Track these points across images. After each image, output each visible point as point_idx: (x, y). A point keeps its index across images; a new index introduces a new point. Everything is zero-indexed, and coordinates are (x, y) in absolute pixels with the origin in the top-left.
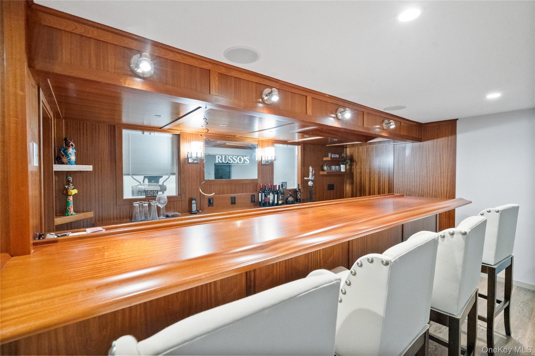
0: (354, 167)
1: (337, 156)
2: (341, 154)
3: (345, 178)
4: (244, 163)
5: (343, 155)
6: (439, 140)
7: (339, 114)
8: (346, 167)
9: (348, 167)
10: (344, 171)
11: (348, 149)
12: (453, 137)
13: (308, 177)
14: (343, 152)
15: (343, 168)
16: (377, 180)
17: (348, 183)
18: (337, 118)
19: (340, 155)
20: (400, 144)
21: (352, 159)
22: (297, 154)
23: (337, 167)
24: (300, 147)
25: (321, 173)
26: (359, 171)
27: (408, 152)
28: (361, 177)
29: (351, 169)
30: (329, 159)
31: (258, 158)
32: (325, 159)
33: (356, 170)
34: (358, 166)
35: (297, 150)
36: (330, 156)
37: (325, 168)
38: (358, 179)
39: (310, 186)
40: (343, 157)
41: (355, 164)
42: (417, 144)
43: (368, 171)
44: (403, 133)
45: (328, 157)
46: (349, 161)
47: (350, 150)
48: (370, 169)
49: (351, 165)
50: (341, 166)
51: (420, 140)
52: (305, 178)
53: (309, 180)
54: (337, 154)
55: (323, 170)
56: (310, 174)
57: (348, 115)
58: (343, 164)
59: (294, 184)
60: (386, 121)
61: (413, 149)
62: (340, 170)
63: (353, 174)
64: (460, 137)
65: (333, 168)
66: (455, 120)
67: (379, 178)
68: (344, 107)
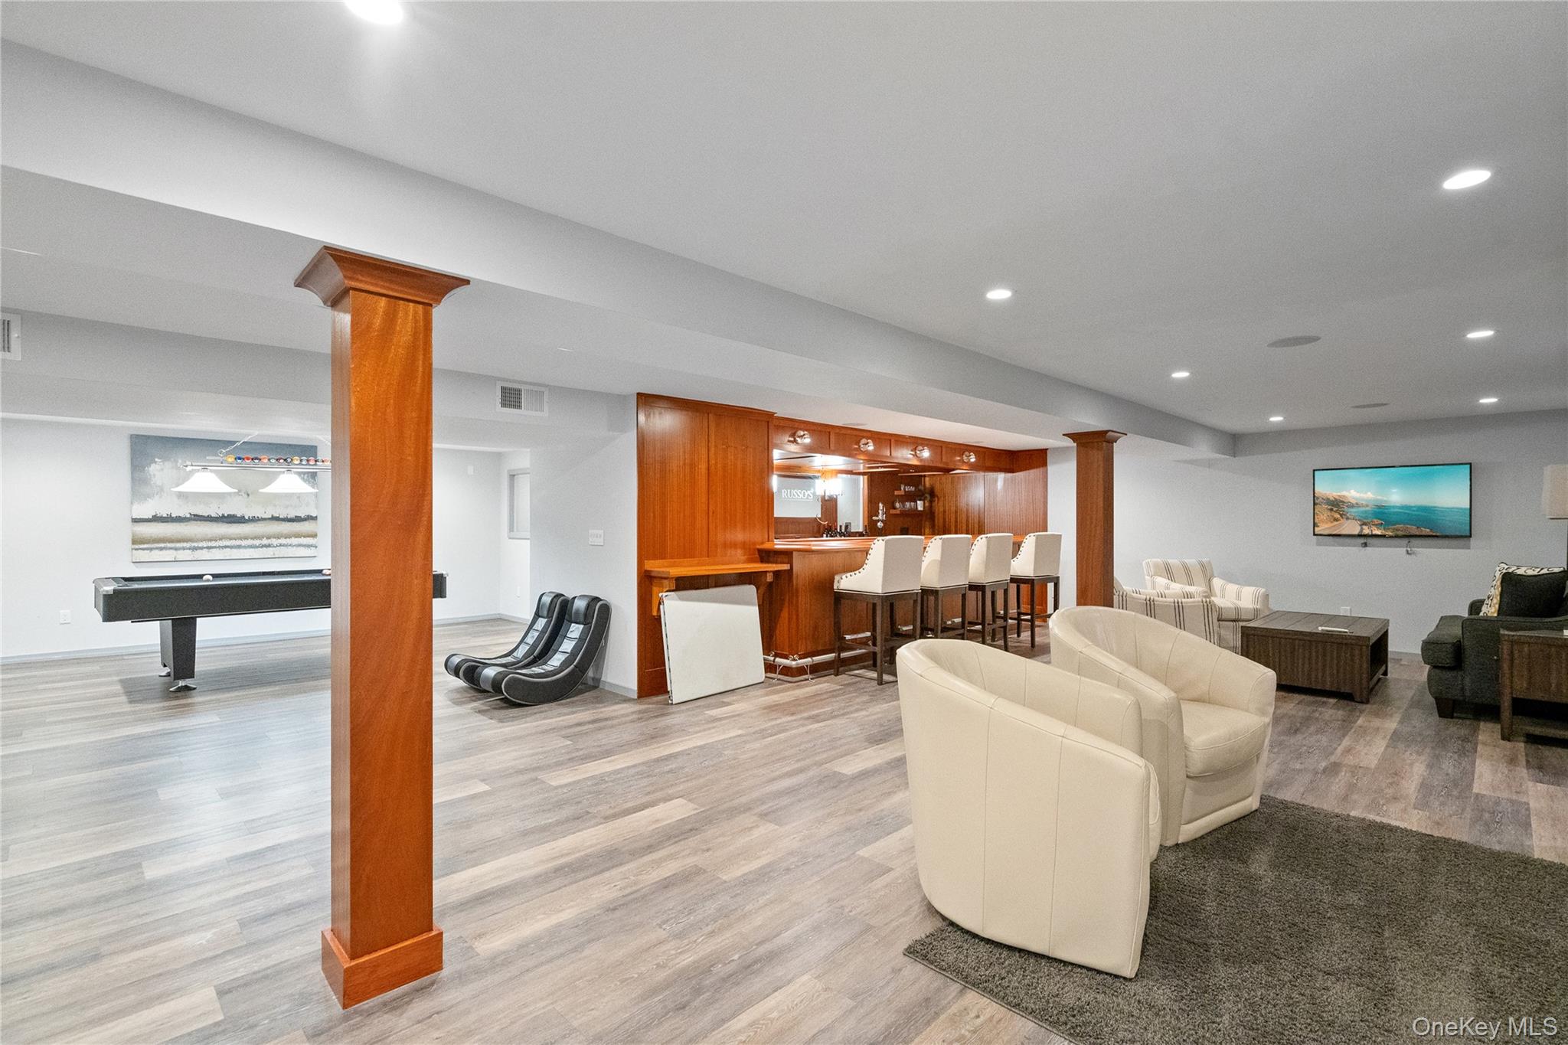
0: (933, 504)
1: (913, 489)
2: (918, 486)
3: (924, 518)
4: (807, 498)
5: (920, 487)
6: (1032, 471)
7: (918, 452)
8: (924, 503)
9: (927, 504)
10: (922, 509)
11: (927, 479)
12: (1044, 468)
13: (877, 516)
14: (920, 483)
15: (920, 506)
16: (964, 521)
17: (928, 526)
18: (915, 455)
19: (916, 486)
20: (991, 475)
21: (932, 493)
22: (862, 486)
23: (913, 504)
24: (866, 477)
25: (892, 511)
26: (941, 509)
27: (1000, 484)
28: (944, 519)
29: (931, 507)
30: (902, 493)
31: (820, 492)
32: (896, 493)
33: (939, 507)
34: (941, 504)
35: (862, 481)
36: (904, 489)
37: (897, 505)
38: (941, 520)
39: (879, 529)
40: (920, 490)
41: (936, 499)
42: (1010, 475)
43: (953, 509)
44: (989, 463)
45: (900, 490)
46: (927, 495)
47: (930, 480)
48: (956, 507)
49: (931, 502)
50: (918, 502)
51: (1012, 471)
52: (874, 518)
53: (878, 521)
54: (913, 486)
55: (894, 508)
56: (880, 512)
57: (926, 454)
58: (920, 500)
59: (858, 526)
60: (967, 453)
61: (1005, 480)
62: (917, 508)
63: (934, 513)
64: (1051, 469)
65: (908, 504)
66: (1047, 449)
67: (968, 517)
68: (923, 445)
